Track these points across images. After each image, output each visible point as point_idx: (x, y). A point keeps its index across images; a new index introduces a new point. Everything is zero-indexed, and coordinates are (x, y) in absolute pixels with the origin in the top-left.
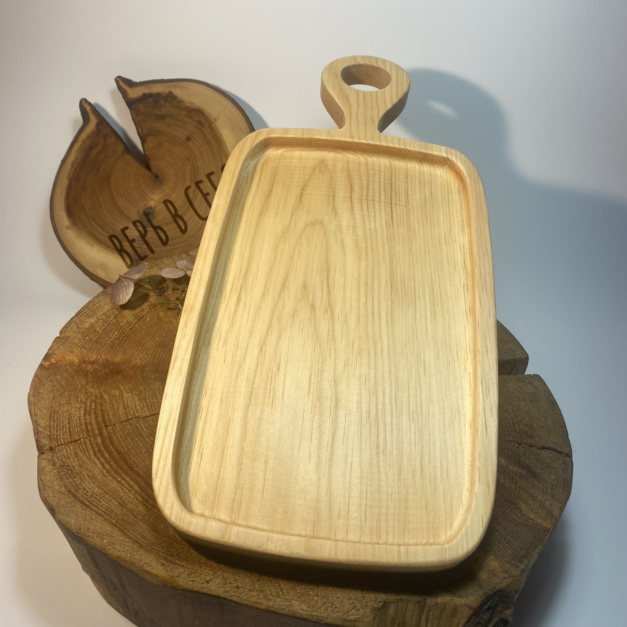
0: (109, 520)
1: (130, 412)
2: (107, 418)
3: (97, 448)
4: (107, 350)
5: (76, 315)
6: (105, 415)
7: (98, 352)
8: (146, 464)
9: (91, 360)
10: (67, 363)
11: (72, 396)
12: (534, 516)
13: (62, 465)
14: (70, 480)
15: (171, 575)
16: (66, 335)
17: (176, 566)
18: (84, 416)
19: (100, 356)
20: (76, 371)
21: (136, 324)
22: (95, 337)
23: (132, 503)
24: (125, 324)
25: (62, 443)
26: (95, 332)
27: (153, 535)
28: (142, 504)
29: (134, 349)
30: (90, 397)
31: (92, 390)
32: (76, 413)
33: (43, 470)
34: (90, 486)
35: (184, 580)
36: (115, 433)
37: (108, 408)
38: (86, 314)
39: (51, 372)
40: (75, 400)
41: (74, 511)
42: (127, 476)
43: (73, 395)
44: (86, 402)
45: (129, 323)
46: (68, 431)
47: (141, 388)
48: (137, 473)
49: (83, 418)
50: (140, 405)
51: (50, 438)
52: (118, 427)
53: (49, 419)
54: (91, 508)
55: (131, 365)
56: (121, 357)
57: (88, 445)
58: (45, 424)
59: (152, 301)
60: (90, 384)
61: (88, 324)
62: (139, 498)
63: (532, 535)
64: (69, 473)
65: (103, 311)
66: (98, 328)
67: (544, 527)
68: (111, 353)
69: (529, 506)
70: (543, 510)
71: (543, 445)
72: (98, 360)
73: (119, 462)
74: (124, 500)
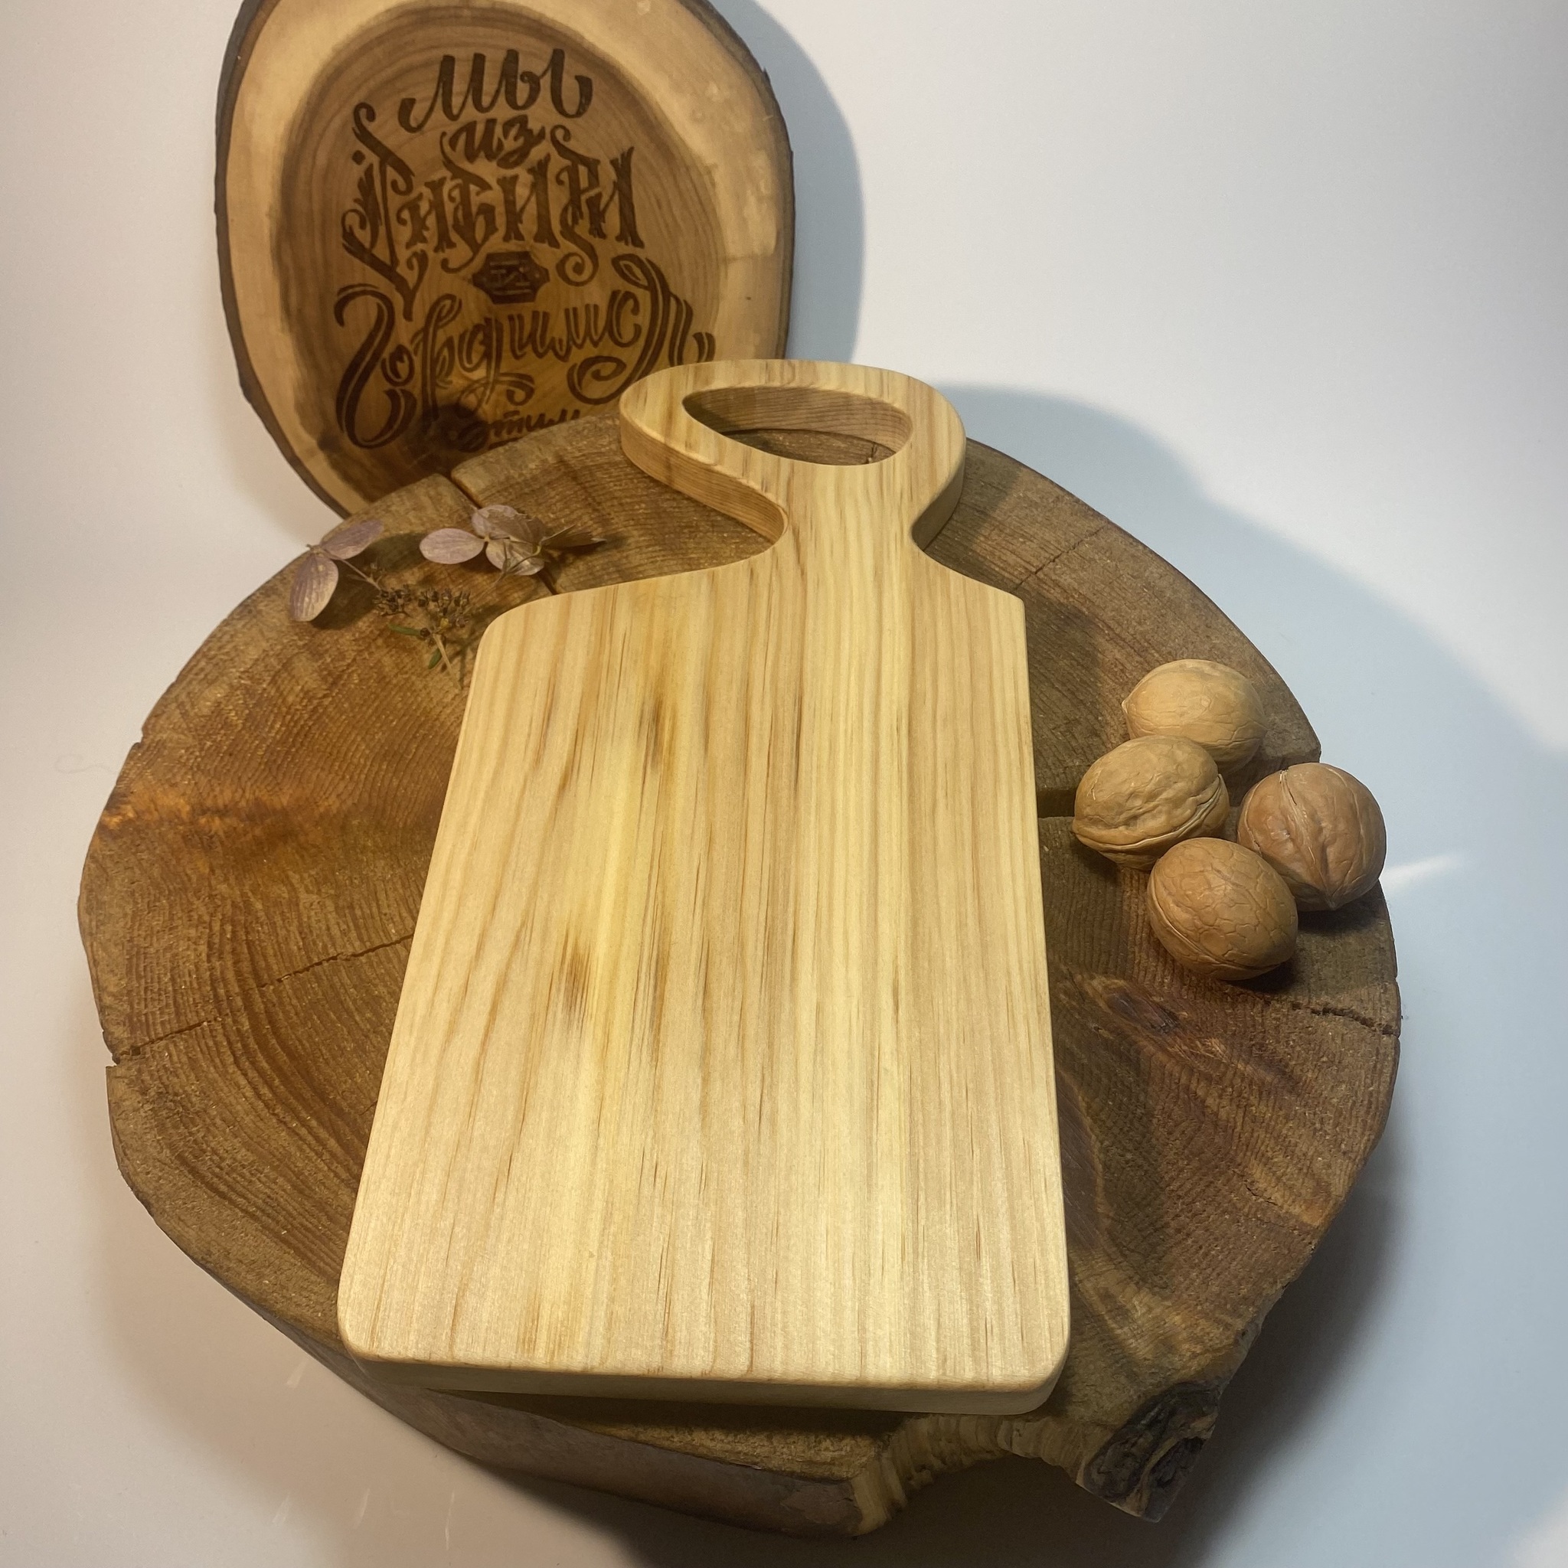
0: (273, 1230)
1: (315, 943)
2: (263, 964)
3: (239, 1045)
4: (257, 774)
5: (180, 678)
6: (257, 957)
7: (236, 781)
8: (356, 1083)
9: (220, 803)
10: (164, 816)
11: (178, 908)
12: (1283, 1196)
13: (161, 1093)
14: (182, 1129)
16: (157, 739)
18: (209, 961)
19: (240, 791)
20: (183, 837)
21: (325, 696)
22: (227, 739)
23: (323, 1184)
24: (298, 700)
25: (159, 1036)
26: (227, 725)
29: (323, 769)
30: (220, 909)
31: (223, 888)
32: (189, 952)
33: (119, 1107)
34: (227, 1145)
36: (281, 1003)
37: (263, 936)
38: (202, 676)
39: (125, 843)
40: (185, 919)
41: (193, 1208)
42: (311, 1115)
43: (182, 904)
44: (210, 923)
45: (307, 693)
46: (171, 1002)
47: (341, 877)
48: (334, 1107)
49: (206, 965)
50: (338, 924)
51: (132, 1022)
52: (288, 987)
53: (127, 973)
54: (231, 1201)
55: (317, 814)
56: (291, 791)
57: (220, 1038)
58: (117, 985)
59: (364, 628)
60: (218, 872)
61: (208, 703)
62: (340, 1170)
63: (1272, 1246)
64: (178, 1113)
65: (244, 662)
66: (233, 714)
67: (1303, 1224)
68: (266, 782)
69: (1274, 1169)
70: (1306, 1180)
71: (1327, 1004)
72: (237, 803)
73: (292, 1079)
74: (307, 1177)
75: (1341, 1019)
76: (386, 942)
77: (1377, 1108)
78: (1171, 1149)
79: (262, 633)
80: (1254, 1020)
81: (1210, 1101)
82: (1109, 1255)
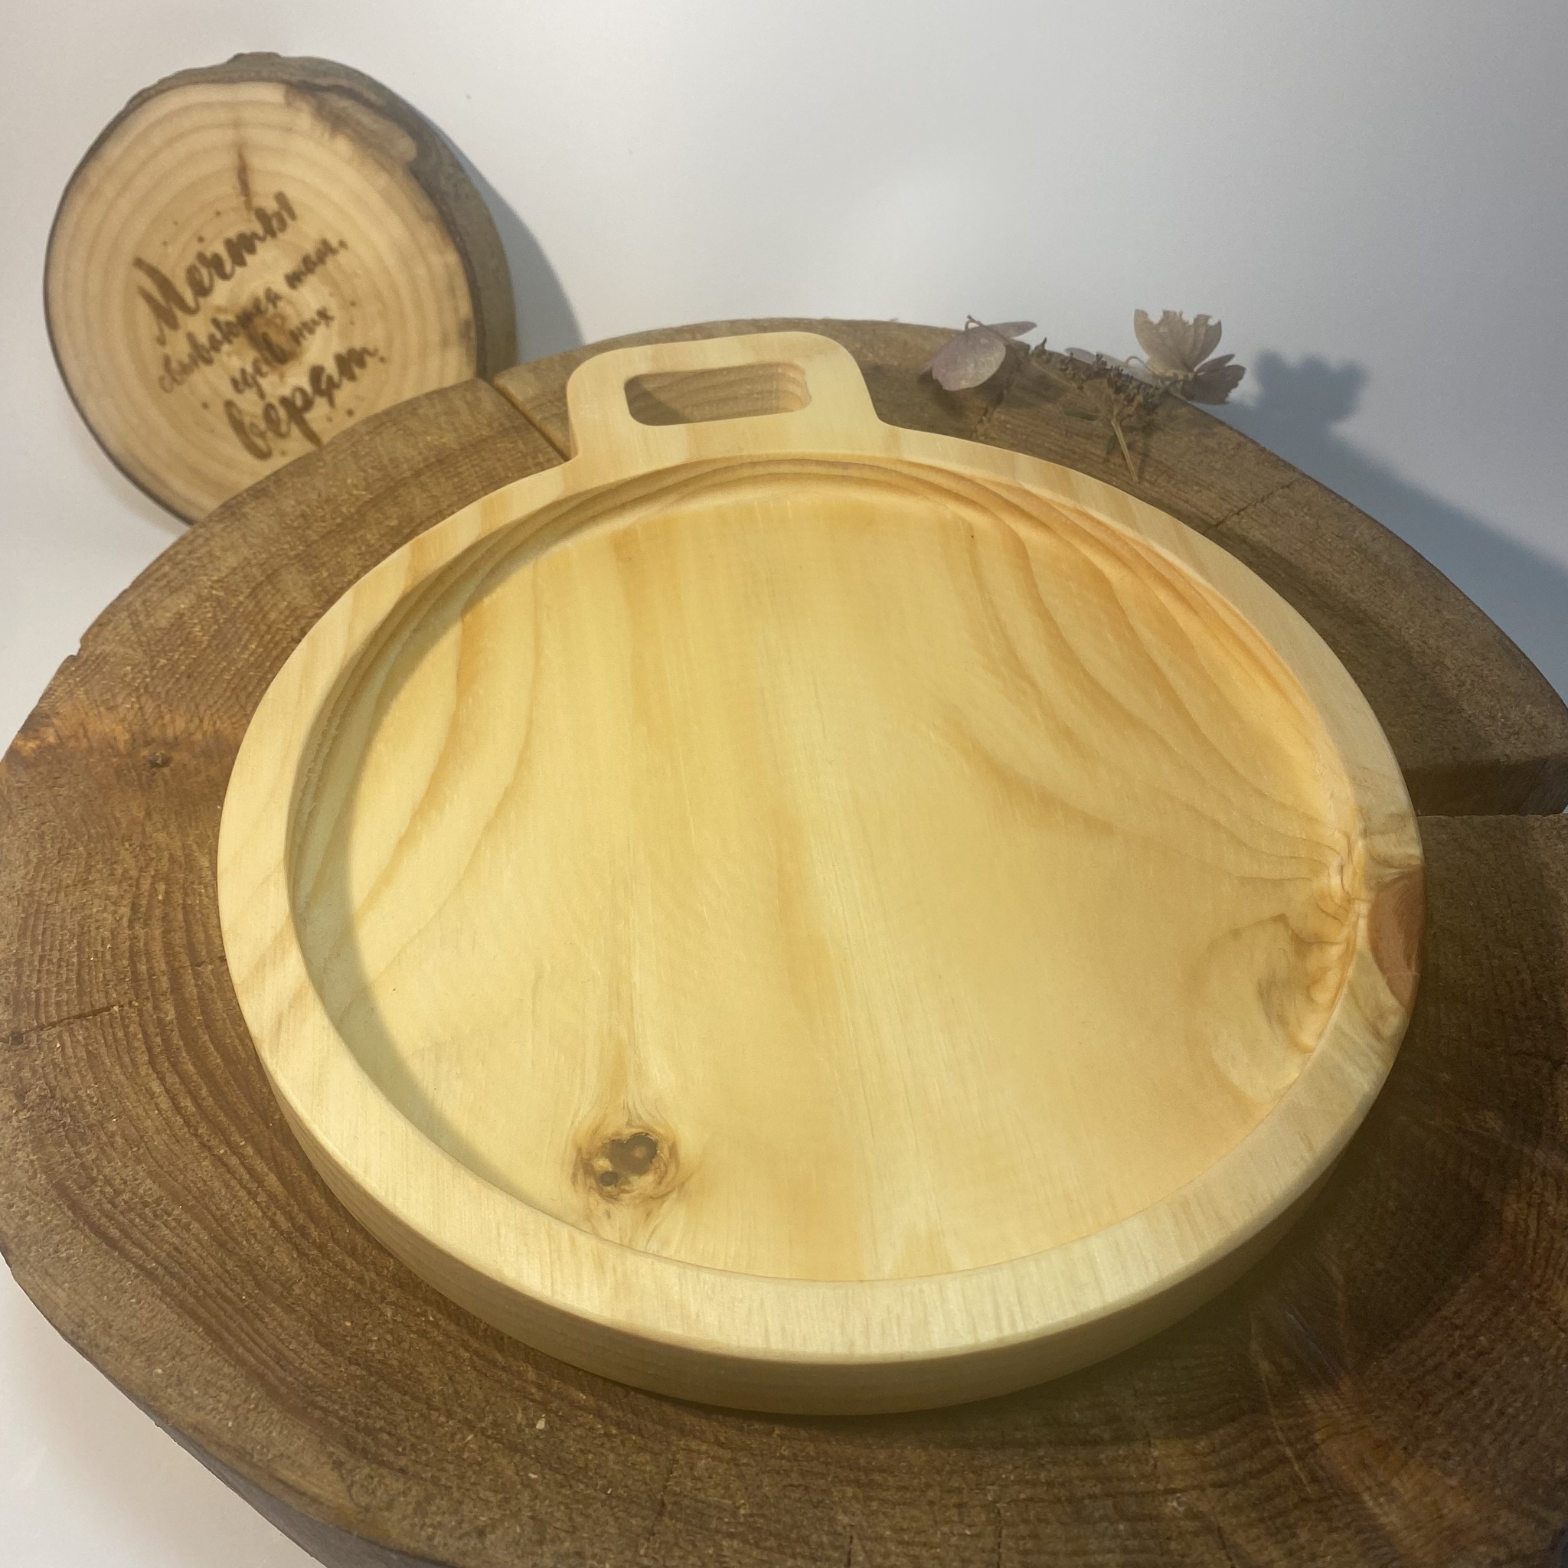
0: (176, 1296)
2: (201, 936)
3: (158, 1039)
4: (221, 701)
5: (135, 584)
6: (195, 927)
7: (193, 708)
9: (170, 733)
10: (95, 745)
11: (98, 858)
13: (45, 1097)
14: (66, 1148)
15: (364, 1500)
16: (98, 652)
17: (384, 1471)
18: (131, 927)
19: (196, 721)
20: (118, 772)
22: (187, 658)
23: (255, 1235)
24: (282, 617)
25: (51, 1020)
26: (189, 641)
27: (313, 1355)
28: (289, 1239)
30: (154, 863)
31: (161, 837)
32: (105, 915)
34: (127, 1173)
35: (405, 1522)
36: (221, 989)
37: (206, 901)
38: (164, 582)
39: (41, 773)
40: (106, 872)
42: (246, 1140)
43: (104, 854)
44: (138, 880)
45: (294, 612)
46: (73, 977)
49: (127, 931)
51: (16, 1001)
53: (19, 936)
54: (123, 1253)
57: (134, 1028)
58: (5, 950)
59: (373, 542)
60: (156, 817)
61: (168, 615)
62: (280, 1218)
64: (64, 1125)
65: (219, 570)
66: (197, 629)
68: (230, 714)
72: (191, 734)
73: (226, 1089)
74: (232, 1224)
79: (244, 536)
81: (1488, 1195)
82: (1360, 1405)
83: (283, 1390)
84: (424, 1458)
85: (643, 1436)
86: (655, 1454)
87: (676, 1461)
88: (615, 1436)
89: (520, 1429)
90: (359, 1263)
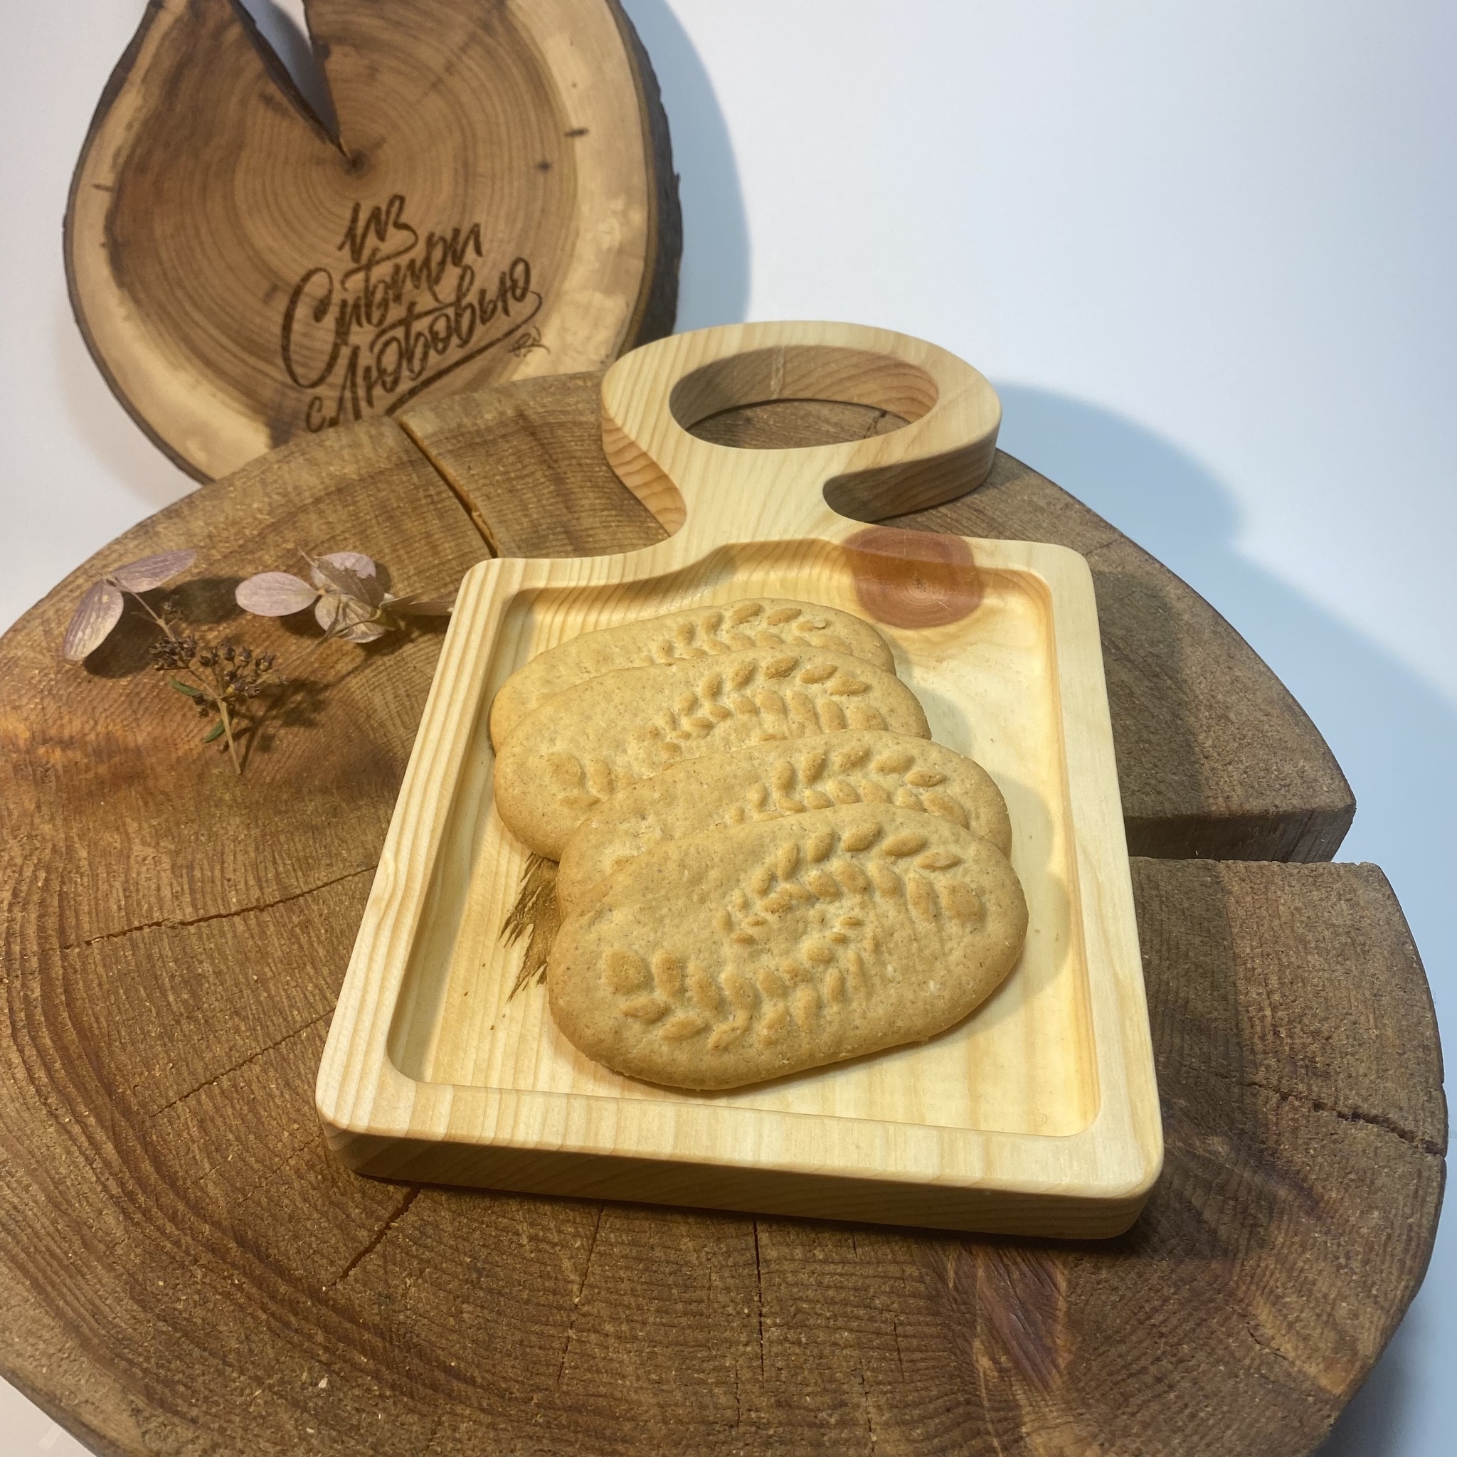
0: (10, 1251)
1: (139, 904)
2: (72, 921)
3: (23, 1014)
4: (116, 705)
5: (51, 595)
6: (67, 913)
7: (90, 709)
8: (154, 1077)
9: (67, 733)
12: (1296, 1348)
15: (156, 1446)
17: (176, 1420)
18: (10, 911)
19: (92, 722)
20: (16, 768)
23: (86, 1198)
27: (126, 1311)
28: (117, 1204)
30: (37, 852)
31: (47, 829)
36: (85, 970)
37: (80, 889)
38: (77, 593)
42: (90, 1110)
44: (22, 867)
47: (186, 832)
48: (121, 1102)
49: (6, 915)
50: (171, 885)
52: (96, 951)
55: (174, 756)
56: (150, 729)
57: (3, 1004)
60: (45, 809)
62: (112, 1184)
63: (1280, 1415)
67: (1320, 1389)
68: (122, 717)
69: (1285, 1311)
70: (1326, 1332)
71: (1357, 1107)
72: (85, 735)
73: (77, 1062)
74: (68, 1188)
75: (1375, 1128)
76: (223, 912)
77: (1418, 1246)
78: (1155, 1271)
80: (1266, 1118)
81: (1207, 1215)
82: (1067, 1402)
83: (96, 1341)
84: (214, 1410)
85: (412, 1397)
86: (423, 1416)
87: (440, 1423)
88: (388, 1398)
89: (303, 1389)
90: (177, 1228)
